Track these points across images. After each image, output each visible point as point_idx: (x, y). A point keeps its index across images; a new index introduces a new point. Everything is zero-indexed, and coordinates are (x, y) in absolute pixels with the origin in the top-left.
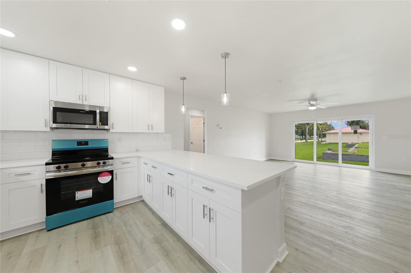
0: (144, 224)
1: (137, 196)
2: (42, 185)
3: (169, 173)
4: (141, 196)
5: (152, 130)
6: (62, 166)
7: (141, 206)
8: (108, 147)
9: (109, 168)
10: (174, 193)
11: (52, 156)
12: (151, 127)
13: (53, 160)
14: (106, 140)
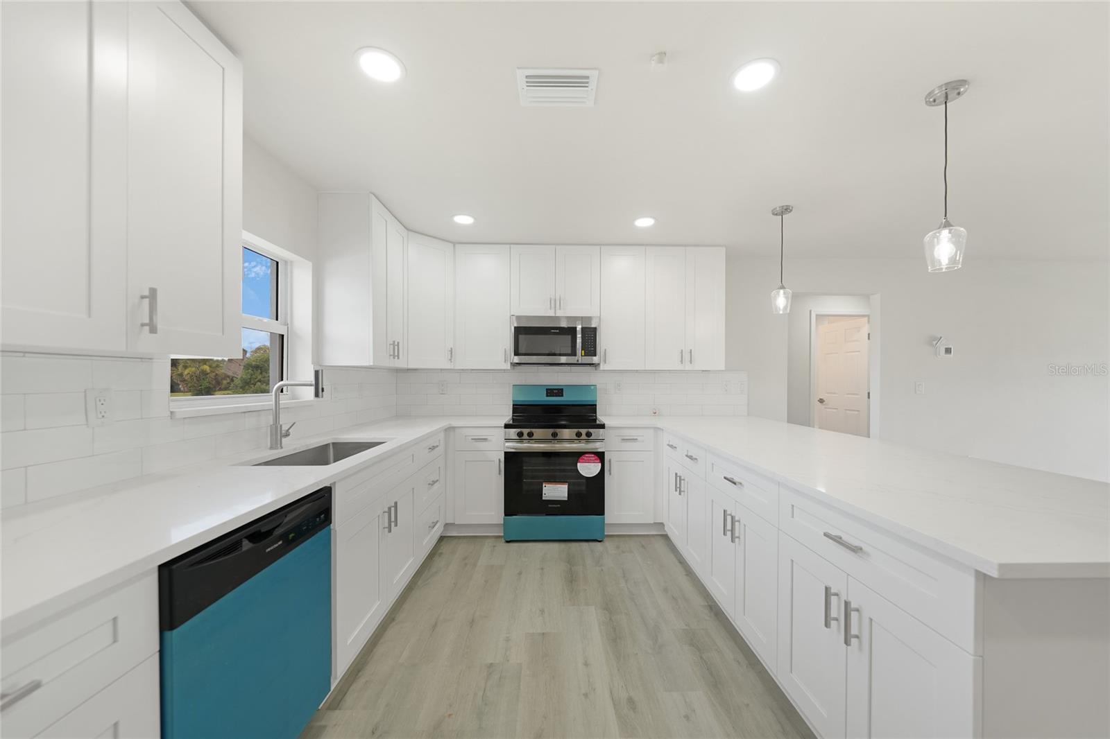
0: (666, 590)
1: (652, 522)
2: (499, 460)
3: (729, 477)
4: (662, 524)
5: (691, 363)
6: (526, 431)
7: (660, 546)
8: (596, 401)
9: (598, 447)
10: (739, 533)
11: (513, 413)
12: (687, 356)
13: (513, 420)
14: (592, 387)
